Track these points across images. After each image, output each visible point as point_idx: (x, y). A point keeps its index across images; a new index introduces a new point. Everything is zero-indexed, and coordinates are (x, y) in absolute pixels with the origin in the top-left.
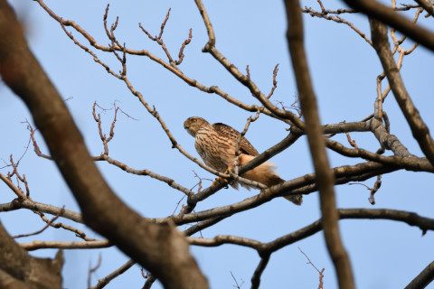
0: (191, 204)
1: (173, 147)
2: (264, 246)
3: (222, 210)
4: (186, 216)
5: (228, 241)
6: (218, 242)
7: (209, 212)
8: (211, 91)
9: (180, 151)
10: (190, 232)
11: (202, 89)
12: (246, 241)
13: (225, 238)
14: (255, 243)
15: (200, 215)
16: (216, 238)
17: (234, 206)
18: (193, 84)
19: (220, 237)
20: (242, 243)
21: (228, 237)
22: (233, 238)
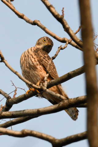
0: (9, 105)
1: (1, 62)
2: (57, 141)
3: (32, 112)
4: (4, 113)
5: (31, 134)
6: (24, 135)
7: (22, 112)
8: (34, 23)
9: (6, 65)
10: (6, 126)
11: (28, 22)
12: (44, 136)
13: (29, 132)
14: (51, 138)
15: (14, 113)
16: (23, 131)
17: (41, 110)
18: (21, 17)
19: (26, 131)
20: (41, 137)
21: (31, 131)
22: (35, 133)
